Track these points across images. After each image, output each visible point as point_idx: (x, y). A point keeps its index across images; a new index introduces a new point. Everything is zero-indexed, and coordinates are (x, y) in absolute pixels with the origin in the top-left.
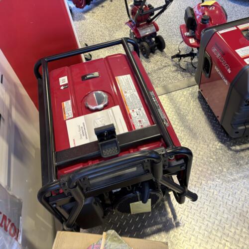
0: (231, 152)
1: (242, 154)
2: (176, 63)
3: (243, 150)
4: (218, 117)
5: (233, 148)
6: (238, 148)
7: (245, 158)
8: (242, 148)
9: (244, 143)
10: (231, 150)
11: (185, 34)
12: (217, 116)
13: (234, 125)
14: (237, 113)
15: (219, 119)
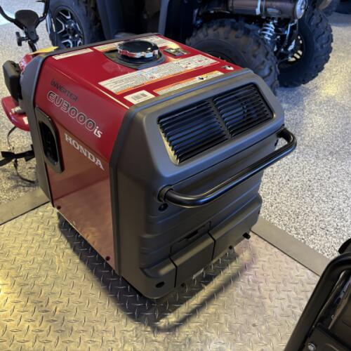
0: (161, 337)
1: (186, 330)
2: (13, 174)
3: (184, 321)
4: (108, 258)
5: (162, 323)
6: (172, 318)
7: (194, 339)
8: (181, 316)
9: (182, 302)
10: (159, 330)
11: (13, 110)
12: (104, 257)
13: (149, 267)
14: (147, 236)
15: (112, 263)
